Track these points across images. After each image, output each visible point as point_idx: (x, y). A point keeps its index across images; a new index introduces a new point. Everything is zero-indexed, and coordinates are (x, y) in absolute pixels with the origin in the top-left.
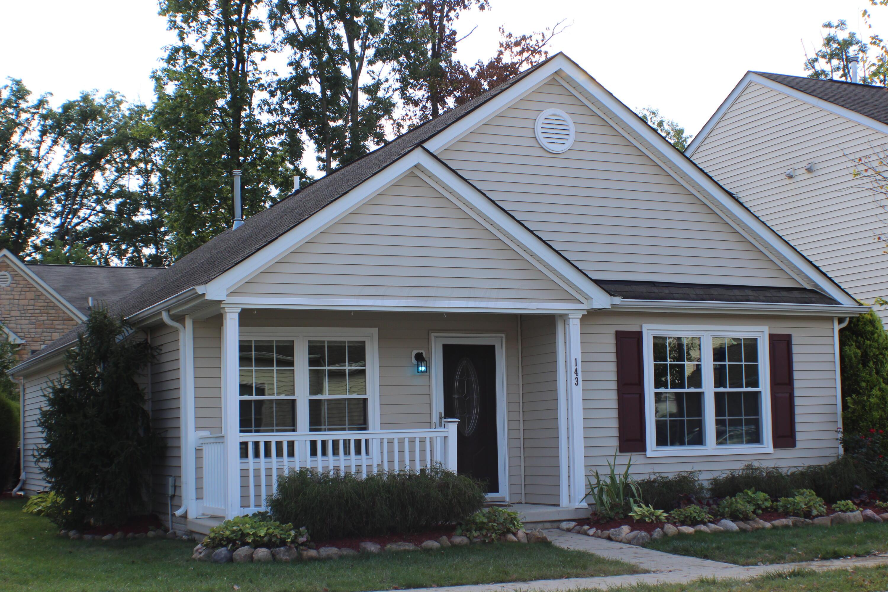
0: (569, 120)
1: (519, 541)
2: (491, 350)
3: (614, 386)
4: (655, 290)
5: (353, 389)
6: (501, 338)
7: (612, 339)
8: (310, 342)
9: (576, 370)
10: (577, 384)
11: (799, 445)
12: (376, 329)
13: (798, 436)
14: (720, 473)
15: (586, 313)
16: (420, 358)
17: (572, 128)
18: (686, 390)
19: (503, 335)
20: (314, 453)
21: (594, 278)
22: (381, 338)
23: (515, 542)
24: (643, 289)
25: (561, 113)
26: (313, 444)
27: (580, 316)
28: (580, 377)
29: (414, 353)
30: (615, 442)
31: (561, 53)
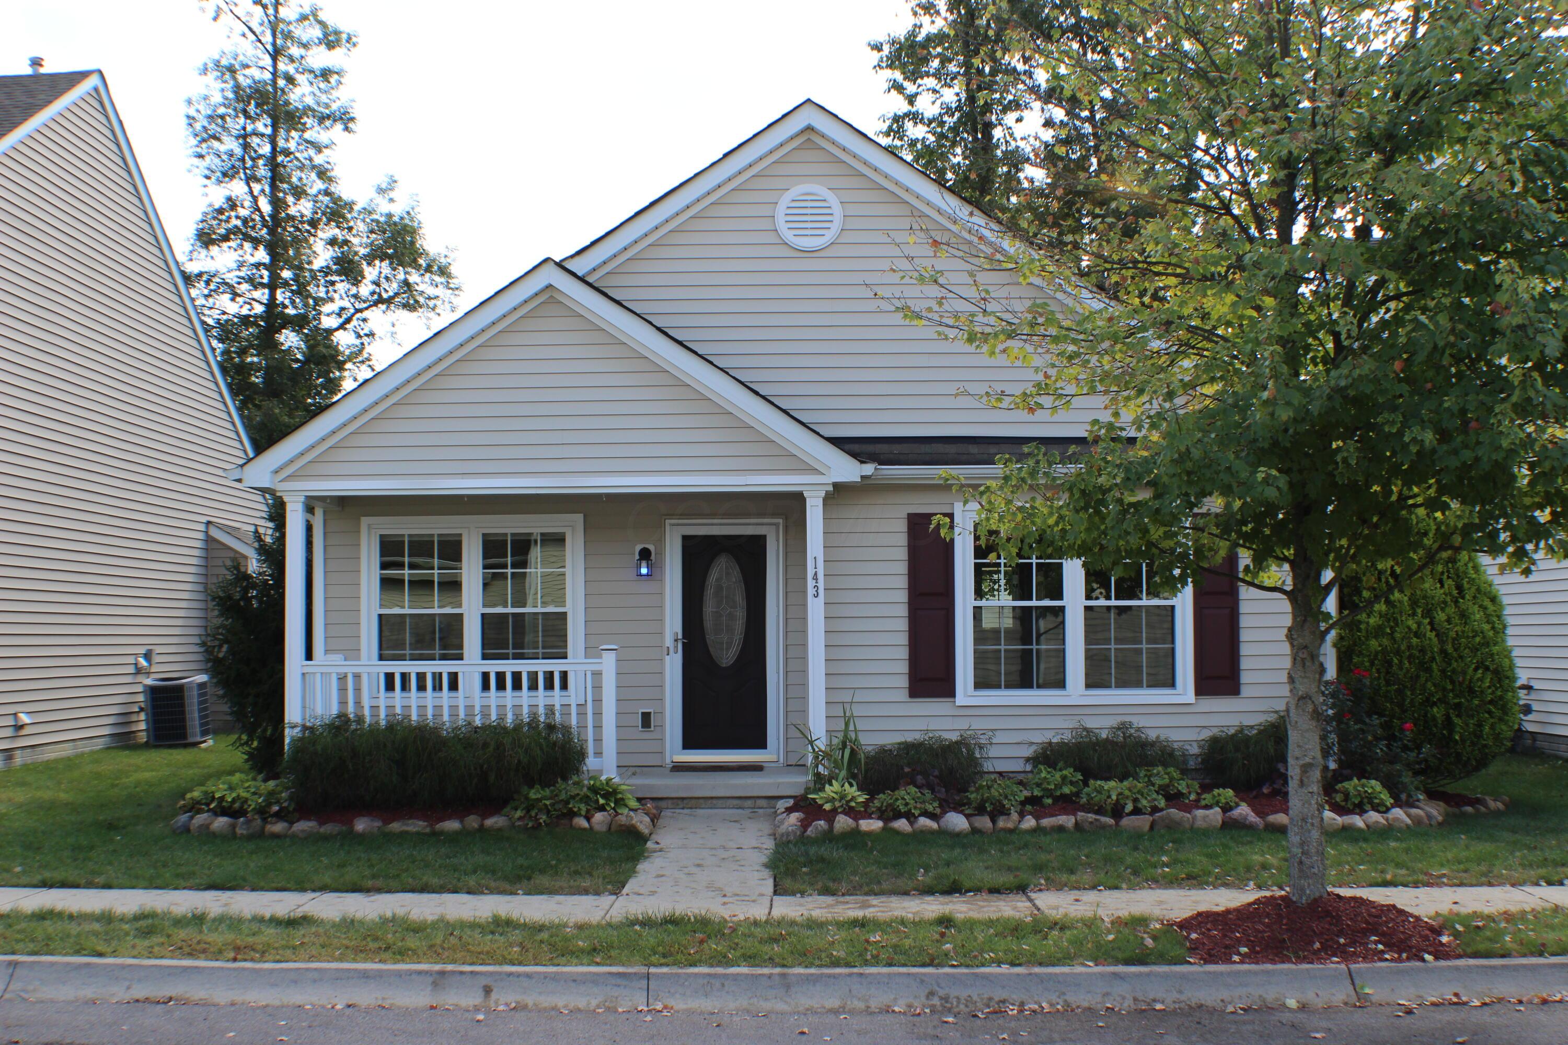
0: (833, 200)
1: (591, 828)
2: (759, 543)
3: (903, 596)
4: (974, 449)
5: (545, 599)
6: (777, 525)
7: (902, 526)
8: (484, 535)
9: (816, 574)
10: (816, 596)
11: (1245, 691)
12: (580, 517)
13: (1245, 678)
14: (1052, 733)
15: (831, 488)
16: (645, 555)
17: (837, 210)
18: (1034, 603)
19: (781, 521)
20: (486, 686)
21: (827, 435)
22: (587, 528)
23: (585, 829)
24: (951, 449)
25: (821, 190)
26: (485, 676)
27: (823, 494)
28: (821, 585)
29: (638, 548)
30: (904, 682)
31: (809, 100)
